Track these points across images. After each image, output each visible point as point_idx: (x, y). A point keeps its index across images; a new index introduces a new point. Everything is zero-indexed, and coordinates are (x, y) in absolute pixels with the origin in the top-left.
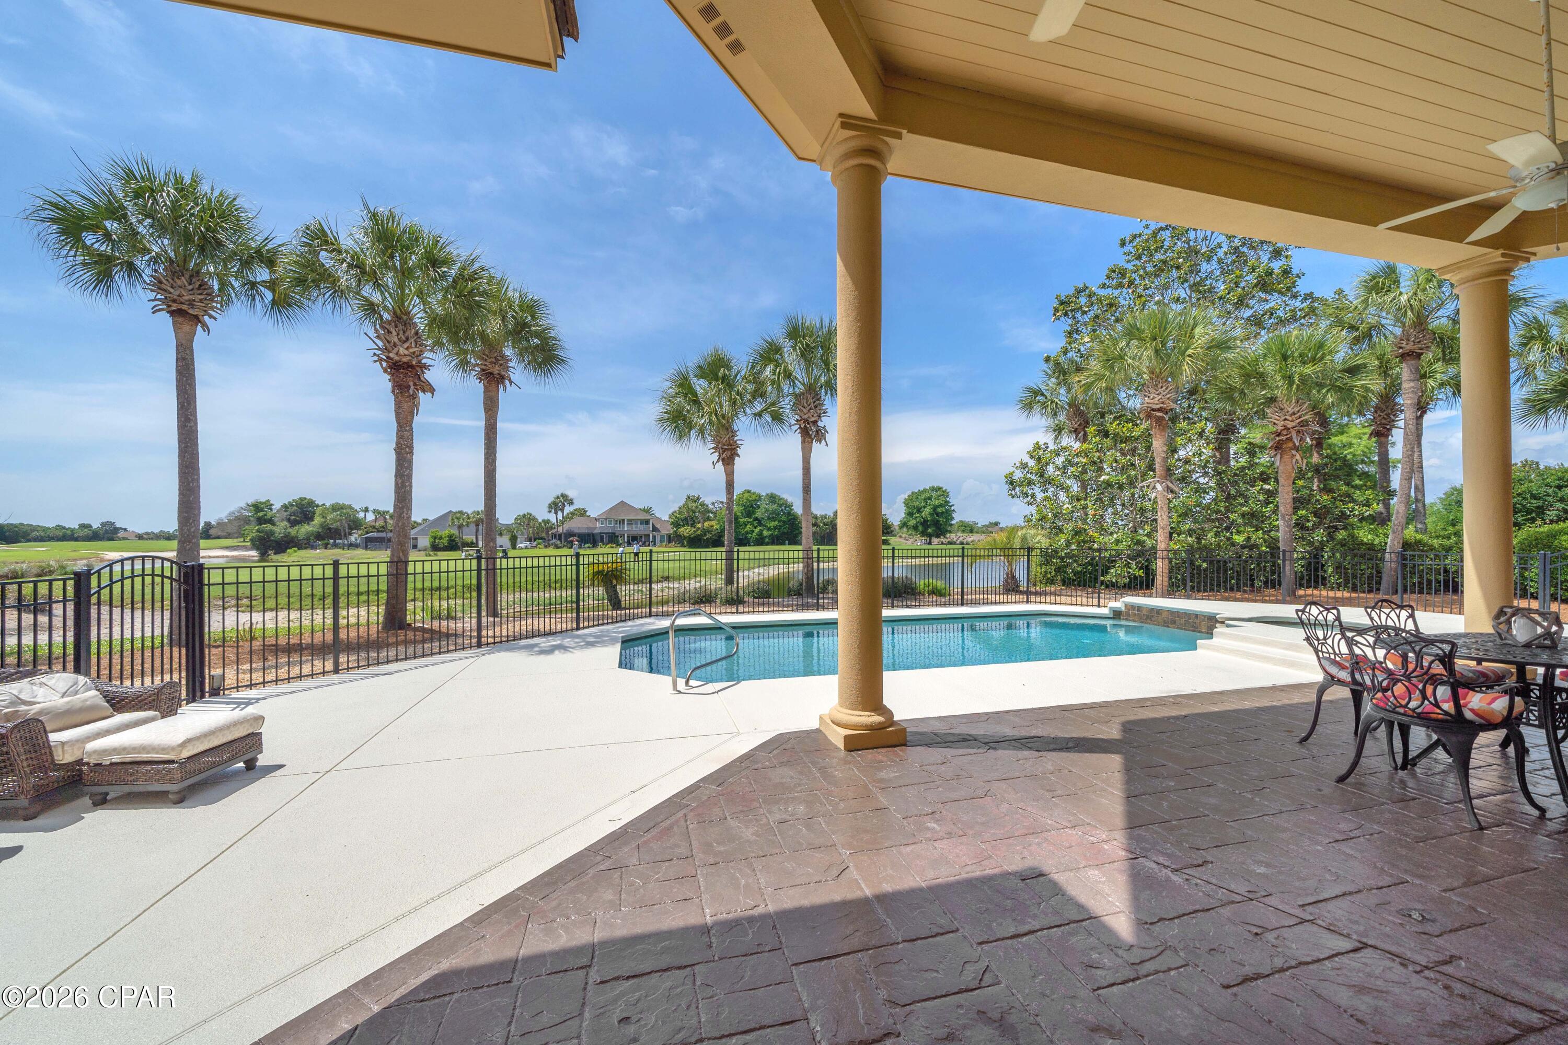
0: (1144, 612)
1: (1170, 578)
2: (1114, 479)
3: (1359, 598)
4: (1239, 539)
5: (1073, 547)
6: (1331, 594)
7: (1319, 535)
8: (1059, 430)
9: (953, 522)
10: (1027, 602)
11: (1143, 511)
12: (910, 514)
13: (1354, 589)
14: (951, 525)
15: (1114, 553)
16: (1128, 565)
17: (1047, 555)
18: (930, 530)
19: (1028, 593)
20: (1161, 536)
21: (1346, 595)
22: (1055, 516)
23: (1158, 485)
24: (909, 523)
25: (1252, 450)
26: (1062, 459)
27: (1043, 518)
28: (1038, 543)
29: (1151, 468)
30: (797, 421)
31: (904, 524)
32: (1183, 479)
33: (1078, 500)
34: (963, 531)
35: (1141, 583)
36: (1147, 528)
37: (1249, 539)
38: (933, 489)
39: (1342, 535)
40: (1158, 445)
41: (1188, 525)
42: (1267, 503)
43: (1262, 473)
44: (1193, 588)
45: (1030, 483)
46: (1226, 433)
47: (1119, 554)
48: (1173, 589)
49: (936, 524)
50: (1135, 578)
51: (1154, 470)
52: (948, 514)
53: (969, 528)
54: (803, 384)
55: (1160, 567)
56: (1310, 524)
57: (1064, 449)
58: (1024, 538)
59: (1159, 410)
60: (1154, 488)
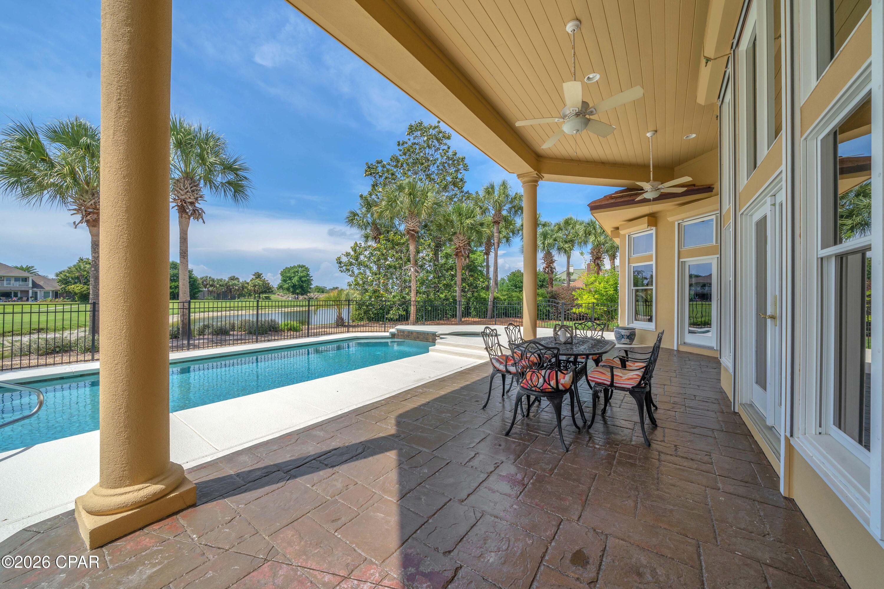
0: (406, 333)
1: (416, 315)
2: (393, 264)
3: (481, 321)
4: (442, 296)
5: (373, 300)
6: (472, 319)
7: (469, 295)
8: (367, 237)
9: (312, 287)
10: (348, 332)
11: (405, 281)
12: (285, 281)
13: (480, 317)
14: (310, 288)
15: (392, 303)
16: (399, 309)
17: (359, 305)
18: (297, 291)
19: (348, 326)
20: (413, 294)
21: (477, 320)
22: (364, 283)
23: (412, 269)
24: (284, 287)
25: (447, 256)
26: (368, 252)
27: (357, 284)
28: (355, 297)
29: (409, 260)
30: (174, 199)
31: (280, 287)
32: (421, 266)
33: (376, 274)
34: (318, 292)
35: (404, 318)
36: (407, 290)
37: (446, 296)
38: (299, 266)
39: (476, 294)
40: (412, 248)
41: (423, 289)
42: (452, 280)
43: (450, 267)
44: (425, 319)
45: (351, 264)
46: (438, 247)
47: (394, 303)
48: (417, 322)
49: (302, 287)
50: (402, 316)
51: (410, 262)
52: (309, 282)
53: (321, 290)
54: (181, 172)
55: (412, 309)
56: (466, 290)
57: (369, 246)
58: (347, 295)
59: (413, 230)
60: (410, 270)
